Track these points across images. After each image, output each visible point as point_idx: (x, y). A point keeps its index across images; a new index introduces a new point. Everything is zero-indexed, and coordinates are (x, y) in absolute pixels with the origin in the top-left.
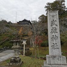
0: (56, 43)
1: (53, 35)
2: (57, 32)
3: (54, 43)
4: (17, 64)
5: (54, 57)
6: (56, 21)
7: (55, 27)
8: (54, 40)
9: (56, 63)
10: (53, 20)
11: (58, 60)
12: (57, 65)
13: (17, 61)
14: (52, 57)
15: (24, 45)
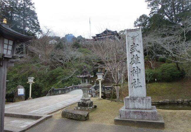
0: (138, 79)
1: (134, 68)
2: (139, 63)
3: (134, 79)
4: (87, 109)
5: (134, 99)
6: (137, 44)
7: (137, 55)
8: (135, 74)
9: (137, 107)
10: (134, 44)
11: (139, 103)
12: (138, 109)
13: (87, 105)
14: (131, 99)
15: (100, 82)
